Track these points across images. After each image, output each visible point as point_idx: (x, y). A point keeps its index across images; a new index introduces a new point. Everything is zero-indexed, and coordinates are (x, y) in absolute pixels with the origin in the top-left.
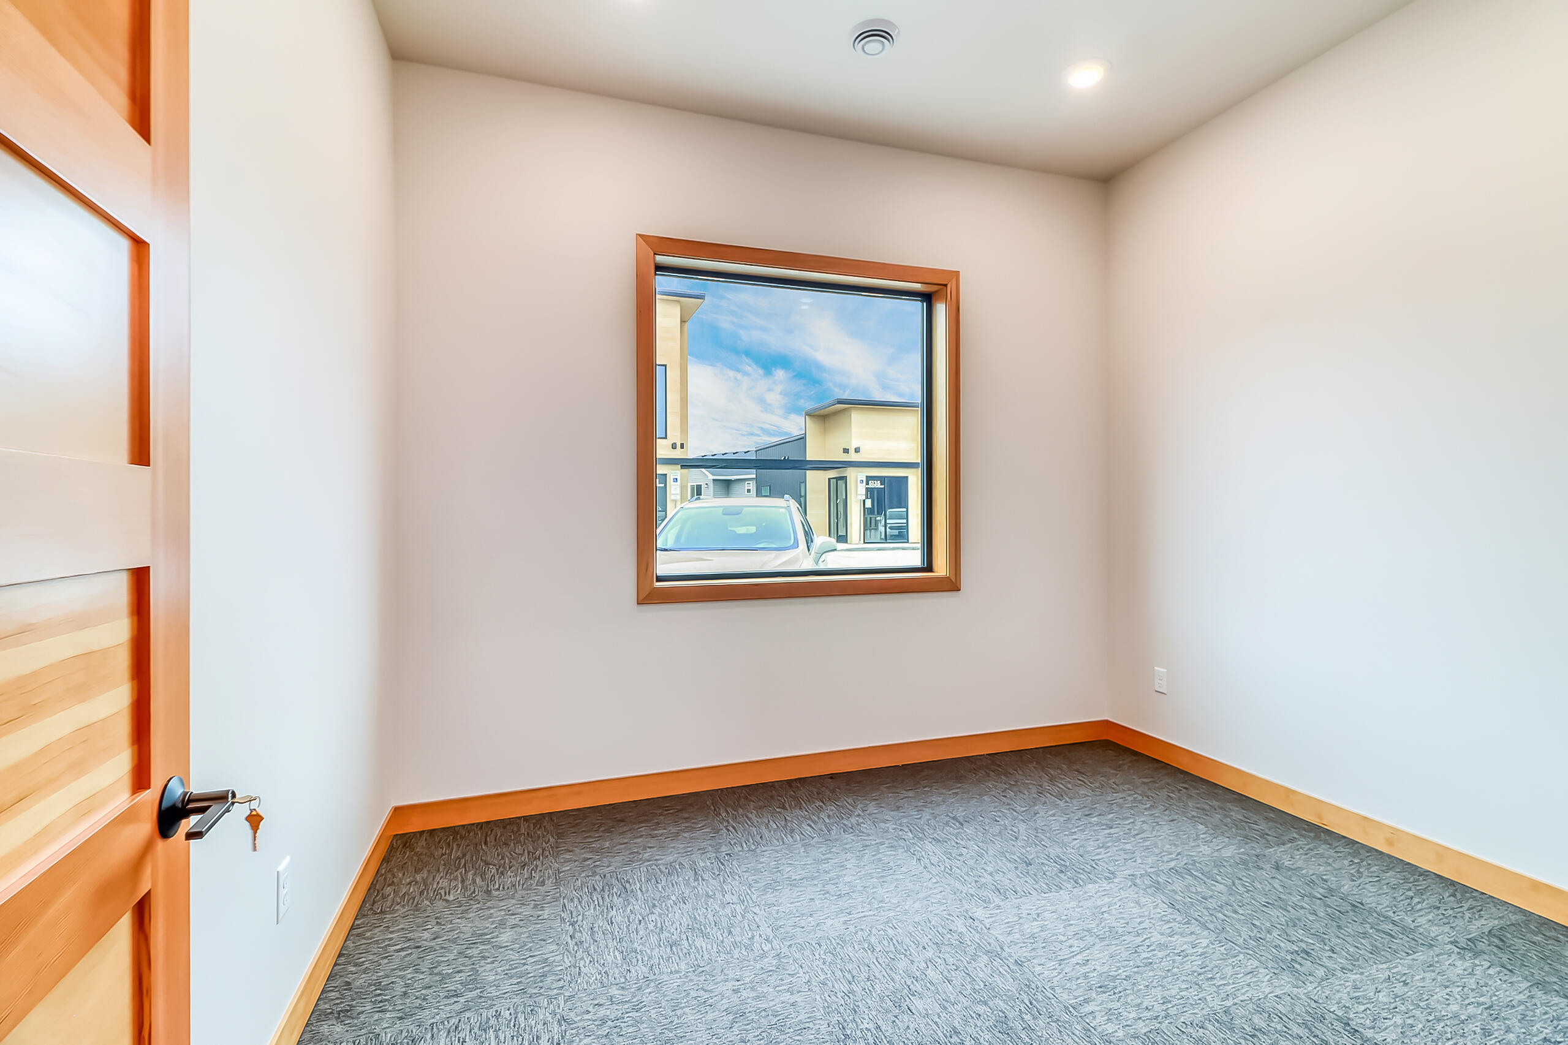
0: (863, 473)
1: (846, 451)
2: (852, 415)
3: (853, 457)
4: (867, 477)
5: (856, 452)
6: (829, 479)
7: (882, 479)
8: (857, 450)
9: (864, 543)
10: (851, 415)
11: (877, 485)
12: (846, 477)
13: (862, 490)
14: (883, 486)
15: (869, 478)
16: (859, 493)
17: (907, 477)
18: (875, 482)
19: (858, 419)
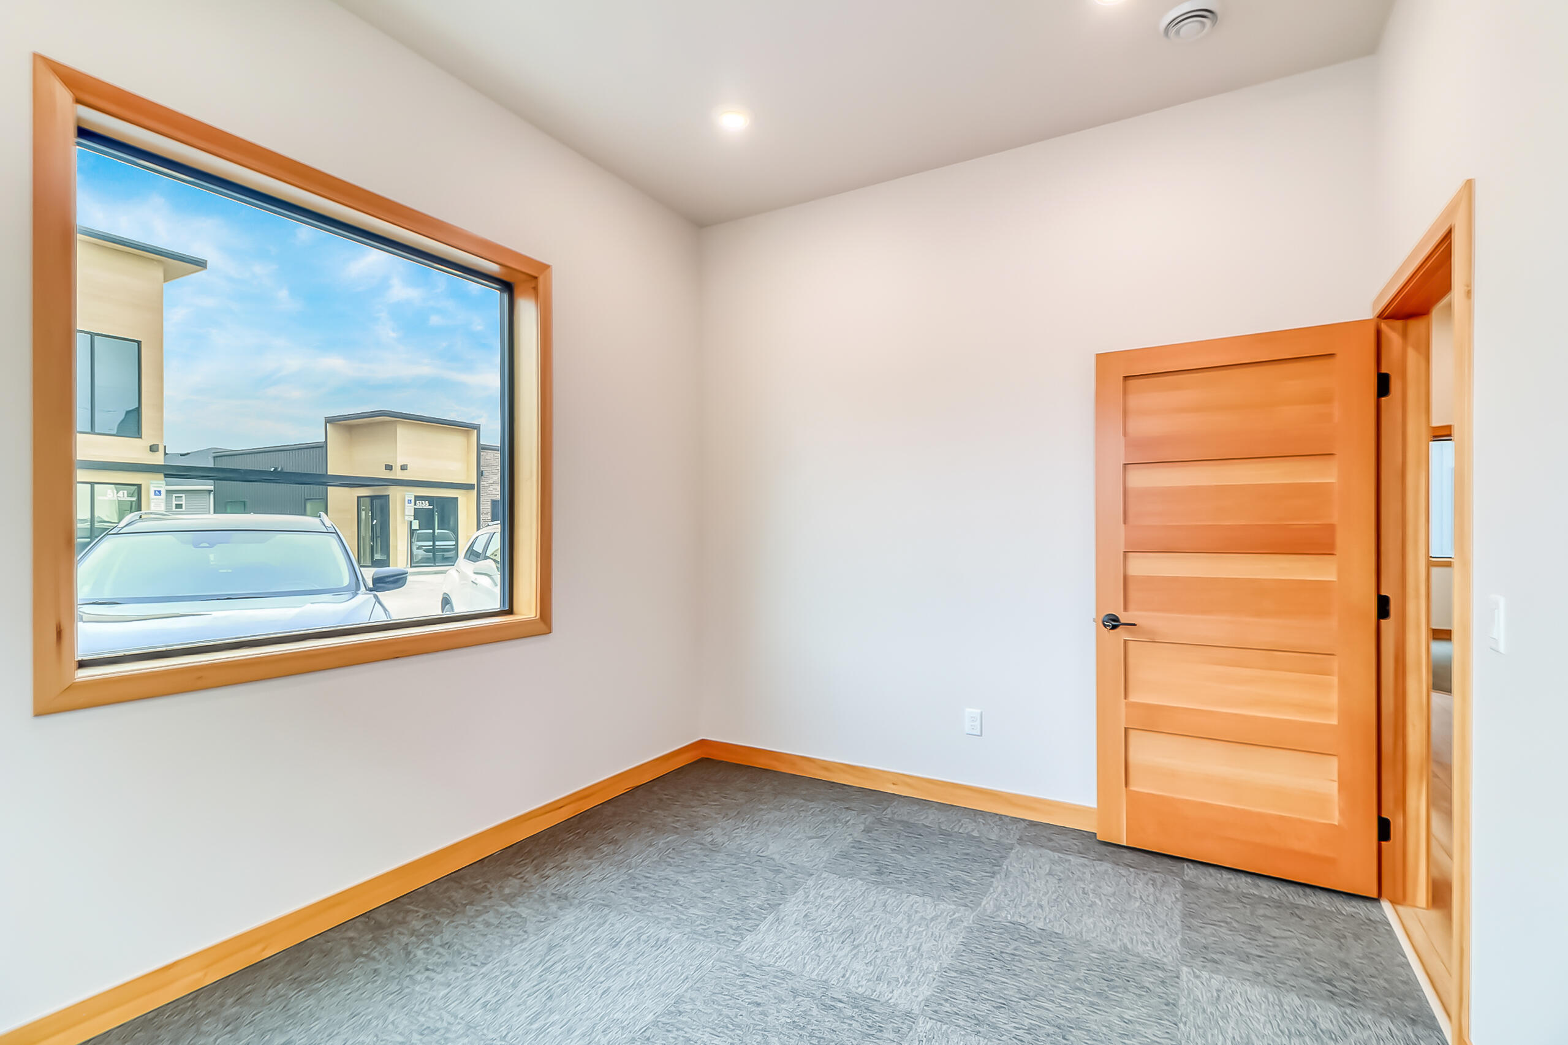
0: (411, 493)
1: (389, 468)
2: (398, 429)
3: (399, 475)
4: (415, 496)
5: (401, 469)
6: (359, 498)
7: (430, 500)
8: (404, 468)
9: (411, 567)
10: (396, 429)
11: (426, 505)
12: (389, 495)
13: (410, 510)
14: (431, 507)
15: (417, 498)
16: (407, 513)
17: (457, 498)
18: (423, 502)
19: (403, 433)
